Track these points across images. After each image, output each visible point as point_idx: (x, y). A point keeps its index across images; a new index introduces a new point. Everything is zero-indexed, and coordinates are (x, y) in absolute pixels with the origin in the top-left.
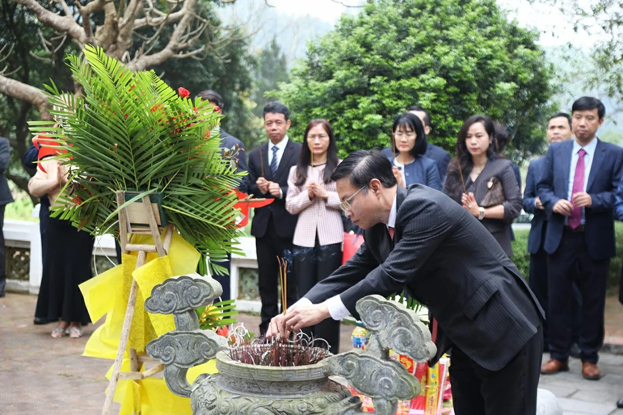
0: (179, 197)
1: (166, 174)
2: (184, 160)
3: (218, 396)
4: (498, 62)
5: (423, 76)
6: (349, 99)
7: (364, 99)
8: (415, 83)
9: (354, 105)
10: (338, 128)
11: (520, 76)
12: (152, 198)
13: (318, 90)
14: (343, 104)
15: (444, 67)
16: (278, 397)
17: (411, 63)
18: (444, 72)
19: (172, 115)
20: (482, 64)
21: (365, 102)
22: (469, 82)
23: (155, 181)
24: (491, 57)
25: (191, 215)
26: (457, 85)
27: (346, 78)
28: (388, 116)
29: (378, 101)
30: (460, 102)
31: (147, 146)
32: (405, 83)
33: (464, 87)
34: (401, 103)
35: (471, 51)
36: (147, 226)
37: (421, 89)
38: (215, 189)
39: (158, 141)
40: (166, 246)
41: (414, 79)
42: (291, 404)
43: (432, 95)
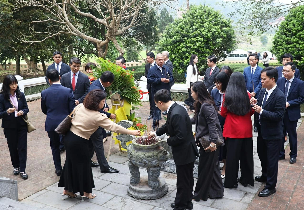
0: (125, 93)
1: (121, 87)
2: (126, 84)
3: (133, 152)
4: (217, 33)
5: (198, 37)
6: (178, 44)
7: (182, 44)
8: (195, 39)
9: (179, 45)
10: (175, 52)
11: (224, 36)
12: (118, 93)
13: (169, 41)
14: (176, 45)
15: (203, 35)
16: (147, 152)
17: (194, 33)
18: (203, 36)
19: (122, 73)
20: (213, 33)
21: (182, 45)
22: (210, 38)
23: (119, 88)
24: (215, 32)
25: (128, 97)
26: (206, 39)
27: (177, 38)
28: (188, 48)
29: (186, 44)
30: (207, 44)
31: (116, 80)
32: (193, 39)
33: (208, 40)
34: (191, 45)
35: (210, 30)
36: (118, 99)
37: (197, 41)
38: (134, 90)
39: (119, 79)
40: (122, 104)
41: (195, 38)
42: (149, 154)
43: (200, 43)
